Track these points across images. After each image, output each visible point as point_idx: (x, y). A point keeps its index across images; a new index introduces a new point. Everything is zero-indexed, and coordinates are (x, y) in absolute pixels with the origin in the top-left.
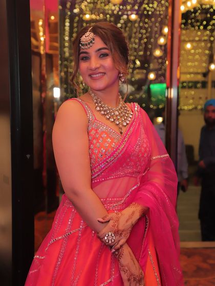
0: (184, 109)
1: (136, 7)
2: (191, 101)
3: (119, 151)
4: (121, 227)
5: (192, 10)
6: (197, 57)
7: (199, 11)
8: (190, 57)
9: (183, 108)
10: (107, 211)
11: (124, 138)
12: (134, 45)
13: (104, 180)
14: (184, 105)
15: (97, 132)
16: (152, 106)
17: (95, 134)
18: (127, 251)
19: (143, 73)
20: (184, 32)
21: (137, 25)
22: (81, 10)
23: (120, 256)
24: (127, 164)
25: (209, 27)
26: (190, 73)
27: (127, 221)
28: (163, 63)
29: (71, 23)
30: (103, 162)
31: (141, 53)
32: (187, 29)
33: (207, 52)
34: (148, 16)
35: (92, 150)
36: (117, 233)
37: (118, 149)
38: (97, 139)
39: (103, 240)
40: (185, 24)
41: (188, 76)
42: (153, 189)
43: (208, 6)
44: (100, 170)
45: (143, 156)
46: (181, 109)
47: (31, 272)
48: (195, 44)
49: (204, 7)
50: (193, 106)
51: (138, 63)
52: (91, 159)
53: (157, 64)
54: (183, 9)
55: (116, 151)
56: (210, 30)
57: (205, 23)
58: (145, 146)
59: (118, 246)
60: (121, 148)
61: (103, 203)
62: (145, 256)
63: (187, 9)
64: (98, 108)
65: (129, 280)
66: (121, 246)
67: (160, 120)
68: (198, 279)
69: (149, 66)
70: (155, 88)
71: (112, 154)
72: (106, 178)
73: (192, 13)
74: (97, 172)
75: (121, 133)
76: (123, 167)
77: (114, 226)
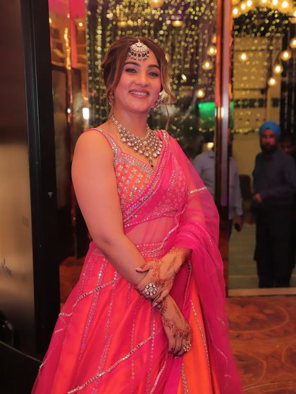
0: (239, 133)
1: (180, 12)
2: (247, 123)
3: (153, 187)
4: (163, 277)
5: (247, 15)
6: (254, 69)
7: (255, 16)
8: (246, 70)
9: (237, 131)
10: (145, 259)
11: (157, 172)
12: (179, 57)
13: (139, 223)
14: (239, 128)
15: (125, 167)
16: (200, 130)
17: (123, 170)
18: (170, 303)
19: (190, 90)
20: (238, 40)
21: (181, 32)
22: (115, 15)
23: (163, 309)
24: (163, 203)
25: (268, 34)
26: (245, 90)
27: (169, 269)
28: (213, 78)
29: (104, 30)
30: (136, 202)
31: (187, 66)
32: (241, 36)
33: (266, 64)
34: (194, 22)
35: (122, 189)
36: (159, 283)
37: (151, 185)
38: (127, 176)
39: (143, 292)
40: (239, 30)
41: (244, 93)
42: (193, 229)
43: (265, 10)
44: (132, 212)
45: (180, 191)
46: (235, 133)
47: (56, 332)
48: (251, 55)
49: (261, 10)
50: (250, 129)
51: (184, 77)
52: (120, 199)
53: (207, 79)
54: (236, 12)
55: (150, 187)
56: (268, 37)
57: (262, 29)
58: (181, 179)
59: (161, 298)
60: (155, 184)
61: (139, 250)
62: (189, 307)
63: (240, 13)
64: (124, 140)
65: (175, 336)
66: (164, 299)
67: (210, 145)
68: (252, 332)
69: (197, 81)
70: (205, 107)
71: (146, 192)
72: (140, 220)
73: (247, 18)
74: (130, 214)
75: (152, 166)
76: (158, 207)
77: (154, 275)
